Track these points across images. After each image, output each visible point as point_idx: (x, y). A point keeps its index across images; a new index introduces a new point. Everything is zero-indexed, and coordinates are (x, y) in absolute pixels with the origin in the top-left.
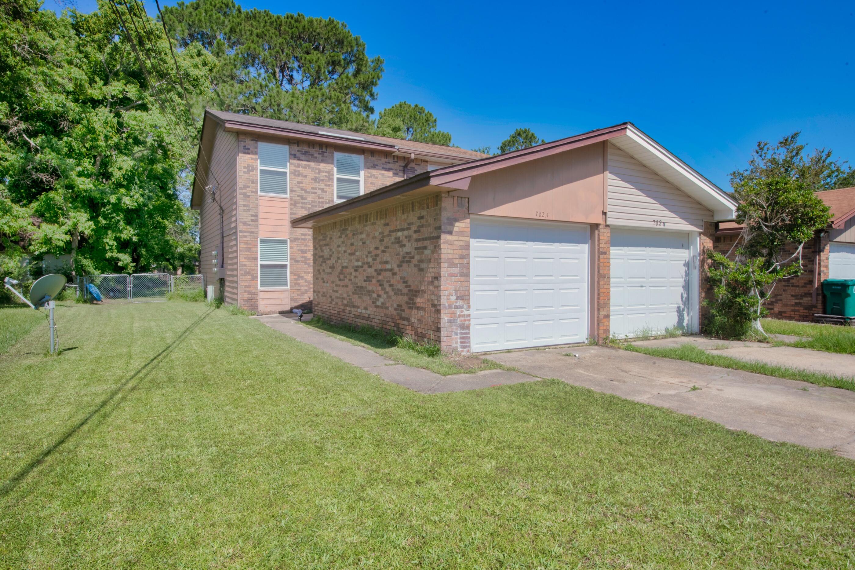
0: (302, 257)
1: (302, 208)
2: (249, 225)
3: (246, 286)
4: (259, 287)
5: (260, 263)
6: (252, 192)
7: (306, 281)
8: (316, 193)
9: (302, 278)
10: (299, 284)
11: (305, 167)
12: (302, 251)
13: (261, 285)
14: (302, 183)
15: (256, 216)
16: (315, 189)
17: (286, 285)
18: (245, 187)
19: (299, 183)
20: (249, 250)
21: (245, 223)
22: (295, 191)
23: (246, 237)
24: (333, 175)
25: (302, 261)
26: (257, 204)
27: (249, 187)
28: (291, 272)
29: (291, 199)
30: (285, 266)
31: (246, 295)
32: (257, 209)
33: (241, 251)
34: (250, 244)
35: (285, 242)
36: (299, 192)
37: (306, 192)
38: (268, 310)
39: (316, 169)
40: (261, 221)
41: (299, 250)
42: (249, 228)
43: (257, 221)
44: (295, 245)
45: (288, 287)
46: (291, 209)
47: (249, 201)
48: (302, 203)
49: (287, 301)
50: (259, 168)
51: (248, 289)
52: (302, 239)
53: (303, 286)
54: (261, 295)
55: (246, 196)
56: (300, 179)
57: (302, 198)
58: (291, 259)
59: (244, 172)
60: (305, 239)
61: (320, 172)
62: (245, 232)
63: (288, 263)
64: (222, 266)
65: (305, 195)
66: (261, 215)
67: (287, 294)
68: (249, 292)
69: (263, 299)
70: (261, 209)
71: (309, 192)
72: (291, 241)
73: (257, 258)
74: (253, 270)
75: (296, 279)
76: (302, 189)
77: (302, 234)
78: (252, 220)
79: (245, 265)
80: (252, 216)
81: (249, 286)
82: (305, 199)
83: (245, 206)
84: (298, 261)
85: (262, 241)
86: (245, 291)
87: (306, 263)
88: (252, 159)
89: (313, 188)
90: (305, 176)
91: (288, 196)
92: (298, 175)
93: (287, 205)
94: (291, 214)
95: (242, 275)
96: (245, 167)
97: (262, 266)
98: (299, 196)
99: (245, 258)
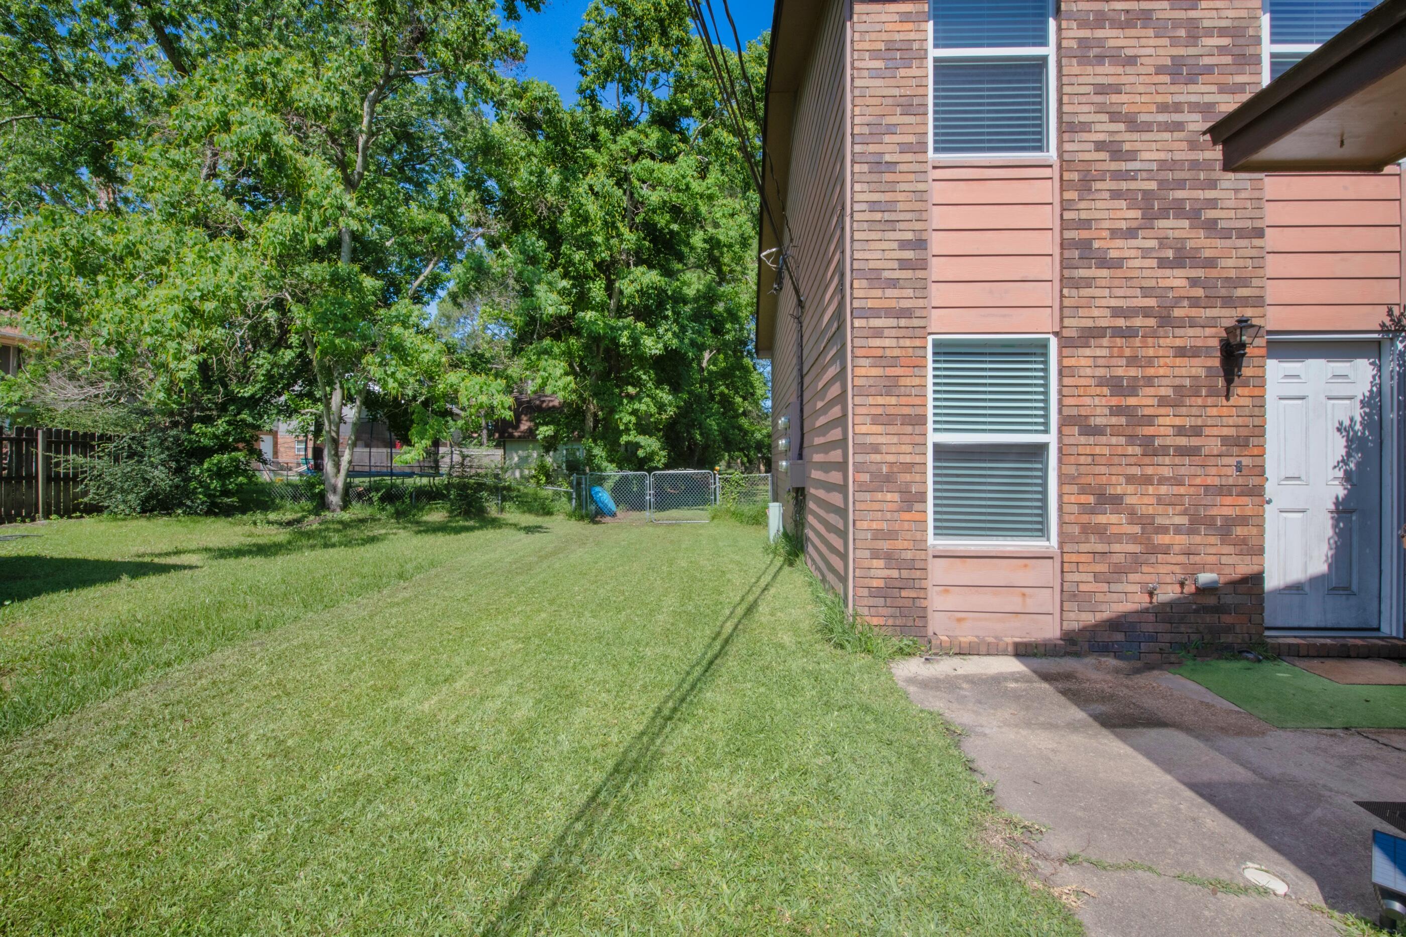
0: (1116, 411)
1: (1116, 195)
2: (894, 283)
3: (878, 535)
4: (931, 540)
5: (933, 438)
6: (905, 148)
7: (1133, 516)
8: (1178, 126)
9: (1116, 501)
10: (1100, 531)
11: (1129, 24)
12: (1117, 386)
13: (939, 530)
14: (1116, 89)
15: (920, 244)
16: (1177, 108)
17: (1042, 531)
18: (878, 131)
19: (1102, 90)
20: (891, 386)
21: (875, 278)
22: (1085, 127)
23: (878, 333)
24: (1258, 40)
25: (1116, 431)
26: (921, 196)
27: (891, 130)
28: (1063, 479)
29: (1065, 164)
30: (1038, 451)
31: (879, 571)
32: (921, 215)
33: (860, 391)
34: (894, 361)
35: (1039, 349)
36: (1104, 129)
37: (1132, 124)
38: (966, 636)
39: (1177, 24)
40: (938, 269)
41: (1102, 382)
42: (892, 298)
43: (922, 265)
44: (1082, 358)
45: (1053, 542)
46: (1065, 206)
47: (892, 187)
48: (1118, 176)
49: (1049, 600)
50: (933, 53)
51: (885, 545)
52: (1118, 332)
53: (1118, 538)
54: (938, 572)
55: (879, 165)
56: (1107, 73)
57: (1115, 151)
58: (1065, 421)
59: (876, 74)
60: (1128, 333)
61: (1195, 32)
62: (875, 313)
63: (1051, 439)
64: (800, 456)
65: (1130, 140)
66: (938, 243)
67: (1048, 572)
68: (890, 558)
69: (947, 588)
70: (938, 217)
71: (1147, 127)
72: (1066, 343)
73: (921, 420)
74: (909, 467)
75: (1086, 509)
76: (1115, 117)
77: (1117, 312)
78: (904, 264)
79: (875, 449)
80: (904, 245)
81: (891, 535)
82: (1132, 156)
83: (874, 206)
84: (1097, 431)
85: (944, 350)
86: (875, 555)
87: (1132, 439)
88: (905, 18)
89: (1163, 108)
90: (1131, 60)
91: (1052, 154)
92: (1100, 59)
93: (1048, 191)
94: (1065, 225)
95: (862, 488)
96: (875, 54)
97: (941, 451)
98: (1100, 146)
99: (876, 420)
